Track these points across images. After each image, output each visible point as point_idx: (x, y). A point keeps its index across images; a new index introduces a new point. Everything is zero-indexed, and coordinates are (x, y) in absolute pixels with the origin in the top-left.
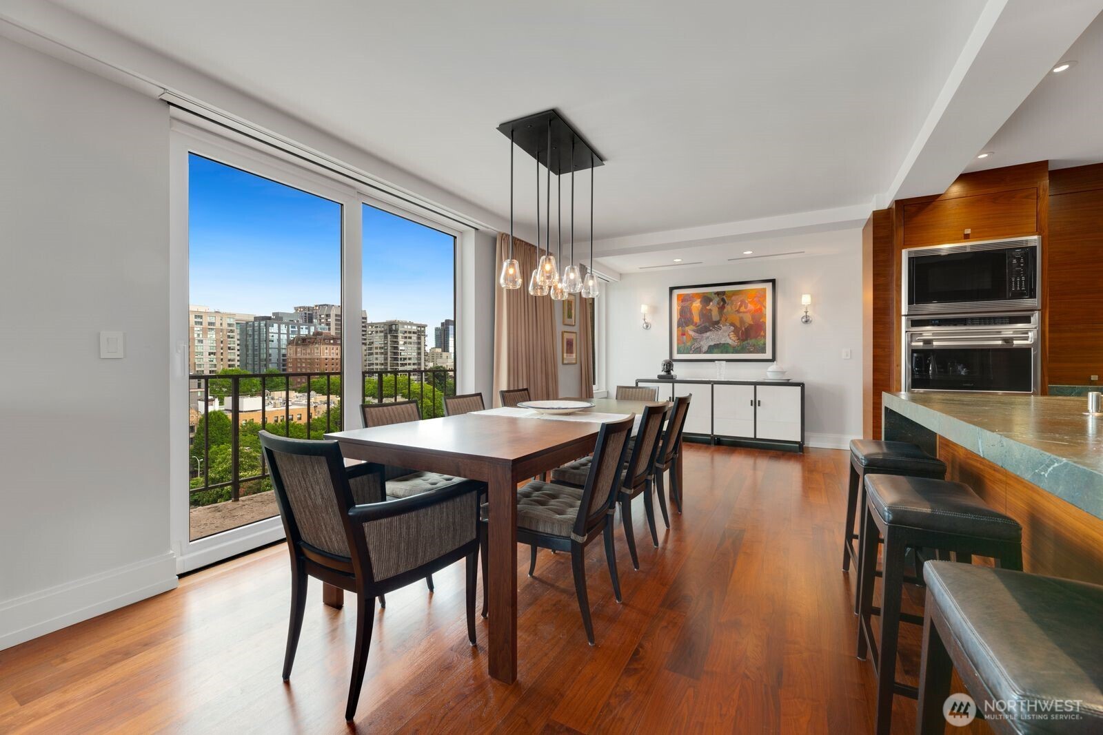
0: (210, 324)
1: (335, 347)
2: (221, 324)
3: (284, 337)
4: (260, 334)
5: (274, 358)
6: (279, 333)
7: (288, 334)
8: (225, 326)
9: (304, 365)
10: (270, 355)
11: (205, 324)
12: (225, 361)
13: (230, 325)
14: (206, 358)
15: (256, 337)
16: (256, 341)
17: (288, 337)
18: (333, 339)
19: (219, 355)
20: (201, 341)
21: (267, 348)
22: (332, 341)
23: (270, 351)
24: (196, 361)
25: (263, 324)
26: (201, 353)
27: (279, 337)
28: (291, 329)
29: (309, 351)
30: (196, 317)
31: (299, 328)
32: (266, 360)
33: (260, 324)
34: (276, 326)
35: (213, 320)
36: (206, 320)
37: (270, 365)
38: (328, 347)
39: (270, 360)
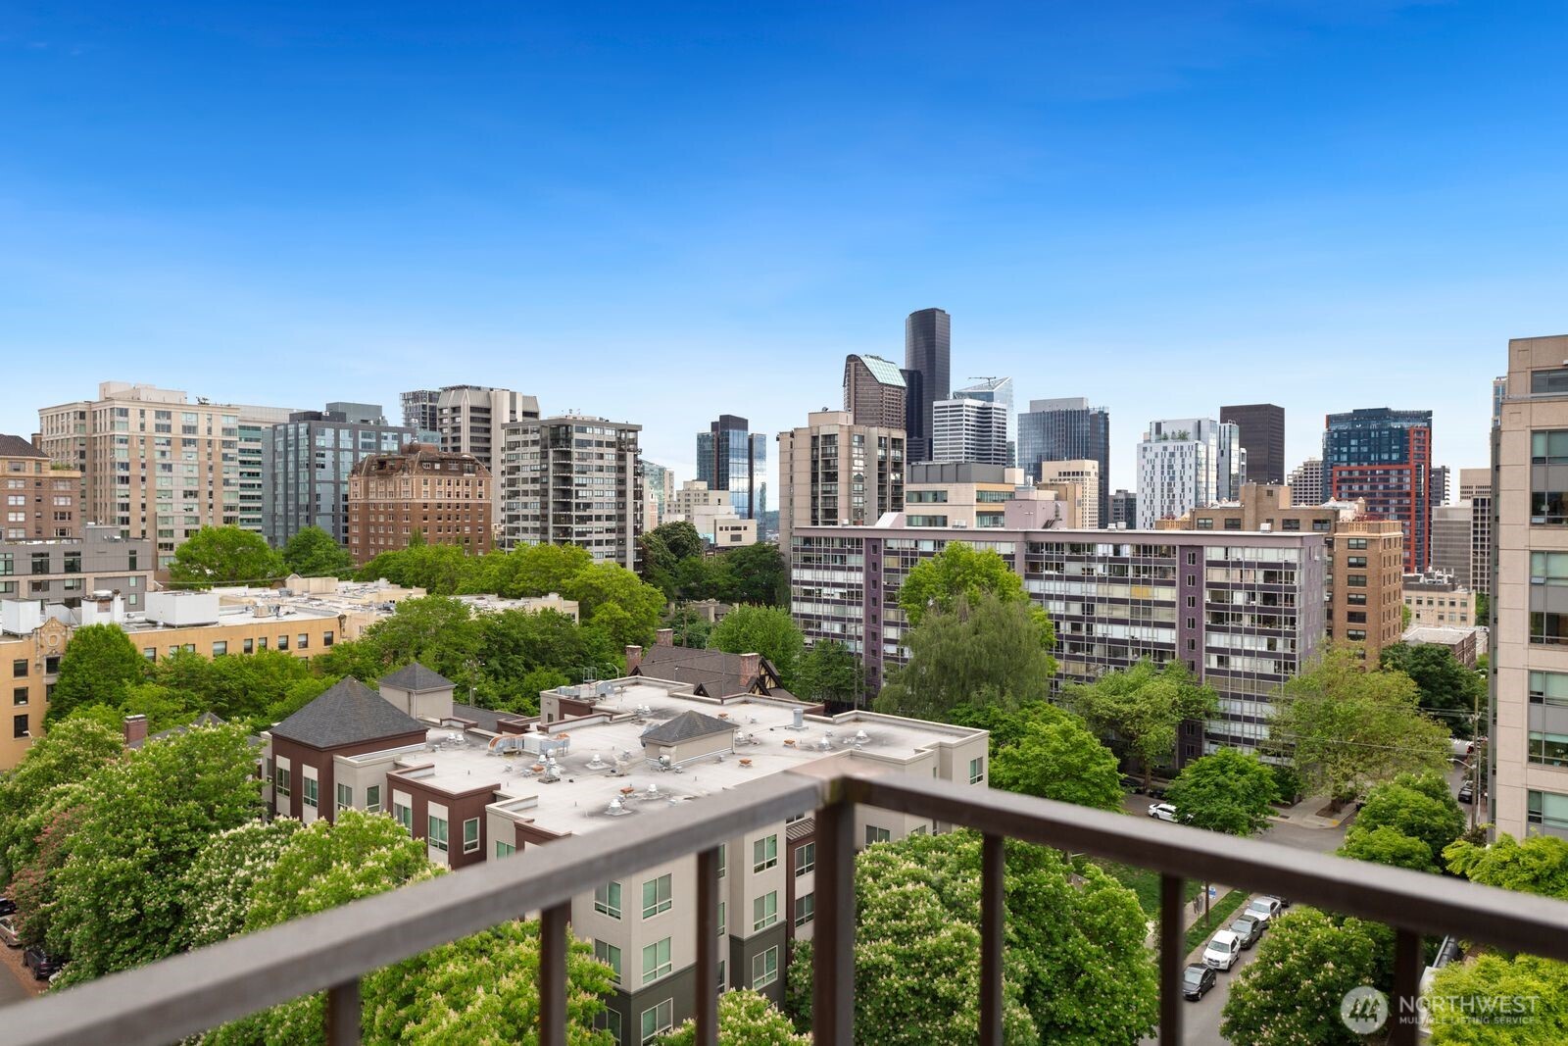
0: (188, 429)
1: (445, 479)
2: (210, 430)
3: (347, 459)
4: (297, 451)
5: (326, 503)
6: (337, 449)
7: (355, 451)
8: (218, 435)
9: (382, 520)
10: (318, 497)
11: (177, 432)
12: (218, 508)
13: (228, 431)
14: (179, 504)
15: (291, 457)
16: (291, 466)
17: (356, 456)
18: (442, 461)
19: (204, 496)
20: (168, 467)
21: (312, 482)
22: (437, 466)
23: (318, 489)
24: (158, 509)
25: (303, 428)
26: (169, 493)
27: (337, 457)
28: (361, 440)
29: (391, 488)
30: (158, 414)
31: (379, 438)
32: (308, 508)
33: (297, 429)
34: (330, 432)
35: (192, 421)
36: (178, 422)
37: (318, 519)
38: (430, 478)
39: (318, 507)
